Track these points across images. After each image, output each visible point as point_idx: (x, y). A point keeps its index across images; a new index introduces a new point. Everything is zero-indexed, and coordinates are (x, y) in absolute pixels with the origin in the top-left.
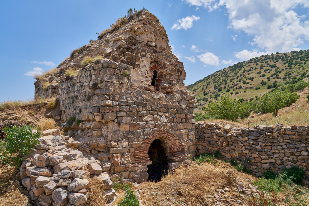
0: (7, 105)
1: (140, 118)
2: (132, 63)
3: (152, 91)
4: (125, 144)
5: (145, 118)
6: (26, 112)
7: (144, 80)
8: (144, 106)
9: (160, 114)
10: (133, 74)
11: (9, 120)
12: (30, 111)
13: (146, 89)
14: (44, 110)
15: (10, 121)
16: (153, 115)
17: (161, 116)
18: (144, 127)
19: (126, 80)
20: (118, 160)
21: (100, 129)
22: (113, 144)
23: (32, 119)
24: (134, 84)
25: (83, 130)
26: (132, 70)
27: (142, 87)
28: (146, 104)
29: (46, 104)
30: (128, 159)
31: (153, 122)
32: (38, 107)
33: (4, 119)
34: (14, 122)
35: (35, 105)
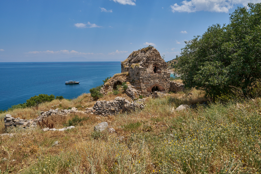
0: (117, 75)
1: (149, 81)
2: (147, 67)
3: (153, 73)
4: (145, 87)
5: (151, 81)
7: (151, 70)
8: (150, 77)
9: (156, 79)
10: (147, 70)
12: (122, 76)
13: (151, 73)
14: (125, 76)
16: (153, 80)
17: (156, 80)
18: (151, 83)
19: (145, 71)
20: (143, 91)
21: (139, 83)
22: (142, 87)
23: (123, 79)
24: (148, 72)
25: (135, 83)
26: (147, 68)
27: (150, 73)
28: (151, 77)
29: (126, 74)
30: (146, 91)
31: (153, 82)
32: (124, 75)
33: (117, 79)
34: (119, 80)
35: (123, 75)
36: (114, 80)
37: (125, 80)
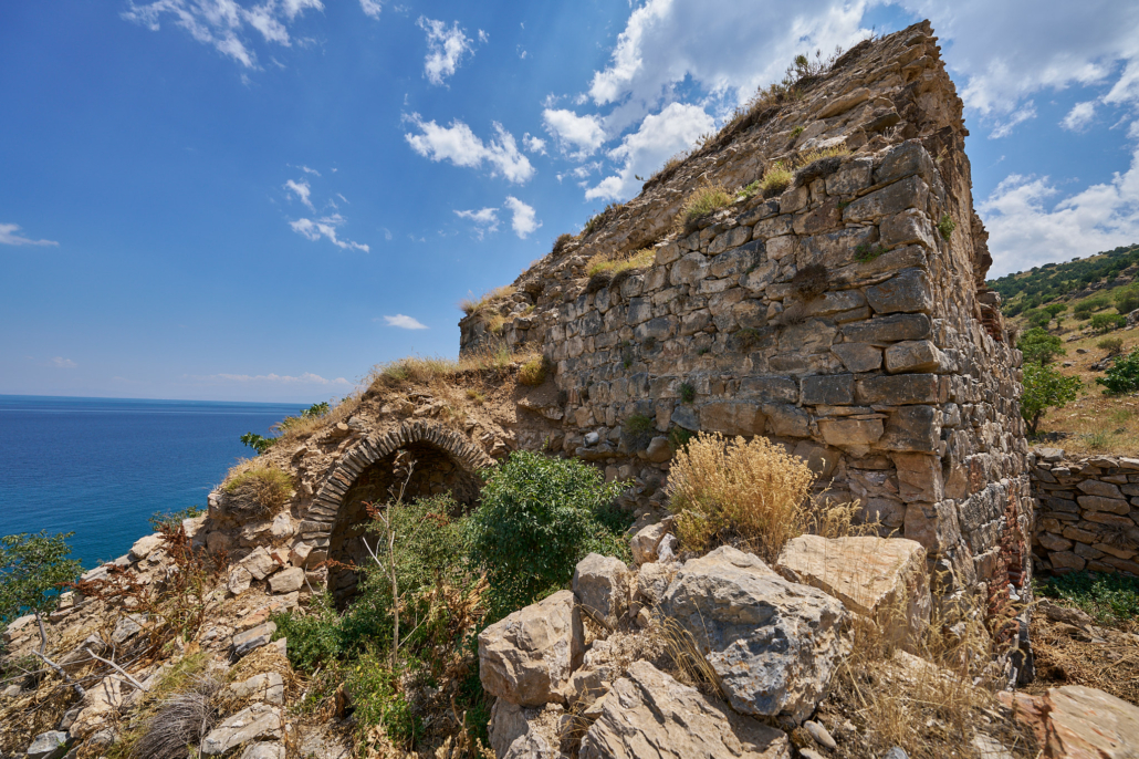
0: (409, 369)
4: (968, 564)
5: (984, 436)
6: (459, 393)
7: (968, 267)
9: (997, 415)
11: (417, 417)
12: (471, 391)
14: (509, 385)
15: (420, 421)
16: (992, 423)
19: (948, 255)
23: (478, 416)
24: (960, 278)
27: (970, 296)
29: (512, 370)
31: (996, 453)
32: (493, 378)
33: (402, 414)
34: (430, 423)
35: (483, 373)
36: (363, 420)
37: (505, 425)
